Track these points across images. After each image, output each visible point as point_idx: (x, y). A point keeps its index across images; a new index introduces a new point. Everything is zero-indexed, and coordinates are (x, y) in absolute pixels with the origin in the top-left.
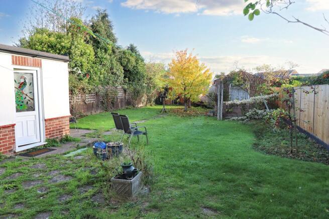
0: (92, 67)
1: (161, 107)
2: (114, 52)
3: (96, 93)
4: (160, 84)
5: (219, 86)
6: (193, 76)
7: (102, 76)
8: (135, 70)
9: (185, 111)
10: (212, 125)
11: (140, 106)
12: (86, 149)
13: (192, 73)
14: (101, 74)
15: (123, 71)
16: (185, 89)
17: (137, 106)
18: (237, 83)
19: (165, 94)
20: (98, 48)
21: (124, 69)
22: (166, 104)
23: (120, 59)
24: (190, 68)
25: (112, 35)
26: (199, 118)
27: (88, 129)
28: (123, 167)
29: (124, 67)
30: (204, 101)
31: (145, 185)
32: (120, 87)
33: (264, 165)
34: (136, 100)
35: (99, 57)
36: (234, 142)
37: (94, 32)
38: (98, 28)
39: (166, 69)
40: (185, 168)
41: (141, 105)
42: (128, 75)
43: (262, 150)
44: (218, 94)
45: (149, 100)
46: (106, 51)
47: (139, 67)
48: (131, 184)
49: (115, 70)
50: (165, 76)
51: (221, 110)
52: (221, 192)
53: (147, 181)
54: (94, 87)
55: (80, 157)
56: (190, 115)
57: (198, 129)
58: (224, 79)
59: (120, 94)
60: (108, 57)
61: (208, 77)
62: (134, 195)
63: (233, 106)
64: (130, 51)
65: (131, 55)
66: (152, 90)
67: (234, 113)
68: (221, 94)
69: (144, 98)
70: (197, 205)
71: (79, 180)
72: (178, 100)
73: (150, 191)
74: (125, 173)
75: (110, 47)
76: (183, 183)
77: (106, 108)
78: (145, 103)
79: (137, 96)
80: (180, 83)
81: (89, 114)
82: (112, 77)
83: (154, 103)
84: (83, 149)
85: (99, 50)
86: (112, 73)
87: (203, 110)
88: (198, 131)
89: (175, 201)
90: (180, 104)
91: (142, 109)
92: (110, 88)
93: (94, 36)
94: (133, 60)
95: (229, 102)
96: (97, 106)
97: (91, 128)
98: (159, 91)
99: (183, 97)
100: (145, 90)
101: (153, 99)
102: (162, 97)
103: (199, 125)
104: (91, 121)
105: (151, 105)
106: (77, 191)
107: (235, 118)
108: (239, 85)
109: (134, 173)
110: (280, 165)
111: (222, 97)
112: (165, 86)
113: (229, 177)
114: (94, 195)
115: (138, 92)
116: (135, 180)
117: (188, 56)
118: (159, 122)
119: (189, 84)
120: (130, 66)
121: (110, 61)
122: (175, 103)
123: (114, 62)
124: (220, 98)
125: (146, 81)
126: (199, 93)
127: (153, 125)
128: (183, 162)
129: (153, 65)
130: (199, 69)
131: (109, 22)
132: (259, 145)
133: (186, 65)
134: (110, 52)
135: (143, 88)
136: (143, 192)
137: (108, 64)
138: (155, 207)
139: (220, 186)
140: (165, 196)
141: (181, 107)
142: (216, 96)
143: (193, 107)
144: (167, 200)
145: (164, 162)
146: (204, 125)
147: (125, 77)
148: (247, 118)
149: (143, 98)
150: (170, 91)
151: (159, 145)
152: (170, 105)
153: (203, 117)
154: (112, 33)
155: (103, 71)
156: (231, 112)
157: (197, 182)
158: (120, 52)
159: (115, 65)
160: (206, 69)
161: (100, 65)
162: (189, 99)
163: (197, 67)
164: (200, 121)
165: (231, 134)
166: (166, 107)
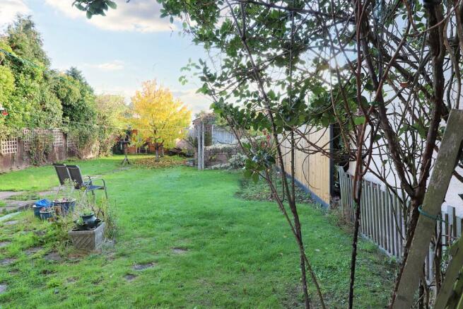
0: (12, 101)
1: (122, 158)
2: (46, 78)
3: (19, 139)
4: (120, 125)
5: (199, 128)
6: (166, 114)
7: (28, 113)
8: (80, 105)
9: (156, 161)
10: (191, 176)
11: (89, 157)
12: (18, 213)
13: (163, 111)
14: (25, 111)
15: (61, 107)
16: (155, 132)
17: (84, 157)
18: (221, 124)
19: (126, 140)
20: (20, 72)
21: (62, 104)
22: (129, 154)
23: (56, 88)
24: (162, 103)
25: (43, 53)
26: (174, 169)
27: (12, 191)
28: (83, 217)
29: (62, 100)
30: (182, 148)
31: (110, 238)
32: (57, 130)
33: (240, 209)
34: (83, 148)
35: (22, 86)
36: (215, 192)
37: (14, 48)
38: (19, 43)
39: (128, 104)
40: (155, 219)
41: (91, 156)
42: (69, 113)
43: (244, 198)
44: (199, 137)
45: (103, 148)
46: (33, 76)
47: (87, 101)
48: (94, 234)
49: (48, 105)
50: (126, 114)
51: (203, 157)
52: (193, 234)
53: (112, 234)
54: (15, 130)
55: (14, 222)
56: (163, 167)
57: (173, 182)
58: (204, 119)
59: (58, 140)
60: (38, 85)
61: (186, 116)
62: (97, 247)
63: (216, 151)
64: (71, 77)
65: (73, 83)
66: (107, 134)
67: (218, 161)
68: (201, 138)
69: (96, 146)
70: (167, 247)
71: (23, 243)
72: (146, 147)
73: (115, 243)
74: (86, 223)
75: (40, 71)
76: (153, 232)
77: (36, 162)
78: (97, 153)
79: (85, 143)
80: (148, 124)
81: (7, 170)
82: (44, 116)
83: (111, 153)
84: (14, 214)
85: (22, 75)
86: (44, 110)
87: (180, 159)
88: (173, 184)
89: (144, 247)
90: (149, 152)
91: (92, 161)
92: (40, 131)
93: (14, 54)
94: (76, 90)
95: (211, 147)
96: (21, 158)
97: (17, 188)
98: (118, 135)
99: (153, 142)
100: (96, 134)
101: (109, 147)
102: (124, 144)
103: (175, 178)
104: (15, 179)
105: (106, 156)
106: (23, 253)
107: (218, 166)
108: (222, 127)
109: (97, 223)
110: (255, 207)
111: (203, 141)
112: (127, 129)
113: (203, 221)
114: (46, 255)
115: (86, 137)
116: (98, 231)
117: (157, 88)
118: (120, 177)
119: (161, 125)
120: (71, 100)
121: (39, 91)
122: (142, 151)
123: (47, 93)
124: (201, 142)
125: (97, 121)
126: (173, 136)
127: (112, 180)
128: (153, 214)
129: (108, 98)
130: (173, 105)
131: (36, 34)
132: (242, 193)
133: (156, 100)
134: (40, 78)
135: (92, 130)
136: (107, 244)
137: (37, 95)
138: (123, 255)
139: (192, 230)
140: (133, 244)
141: (150, 156)
142: (196, 140)
143: (167, 156)
144: (135, 248)
145: (130, 216)
146: (181, 177)
147: (64, 115)
148: (232, 165)
149: (94, 146)
150: (134, 134)
151: (122, 201)
152: (135, 155)
153: (180, 168)
154: (41, 50)
155: (29, 106)
156: (215, 160)
157: (168, 230)
158: (55, 78)
159: (48, 97)
160: (182, 106)
161: (24, 96)
162: (161, 145)
163: (170, 103)
164: (176, 173)
165: (213, 184)
166: (129, 157)
